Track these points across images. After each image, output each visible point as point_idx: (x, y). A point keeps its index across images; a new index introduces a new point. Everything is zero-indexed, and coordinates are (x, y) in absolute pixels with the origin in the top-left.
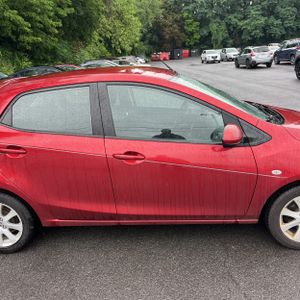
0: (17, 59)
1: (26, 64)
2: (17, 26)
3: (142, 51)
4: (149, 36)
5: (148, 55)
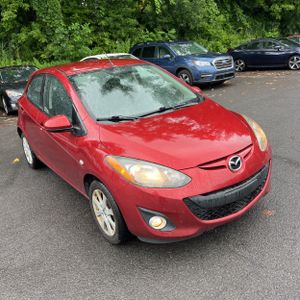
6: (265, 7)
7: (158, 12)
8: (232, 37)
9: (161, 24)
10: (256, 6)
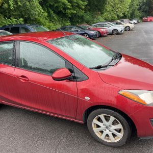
0: (64, 21)
1: (68, 24)
2: (65, 5)
3: (137, 16)
4: (143, 7)
5: (141, 18)
6: (63, 11)
7: (12, 8)
8: (50, 24)
9: (14, 15)
10: (59, 10)
